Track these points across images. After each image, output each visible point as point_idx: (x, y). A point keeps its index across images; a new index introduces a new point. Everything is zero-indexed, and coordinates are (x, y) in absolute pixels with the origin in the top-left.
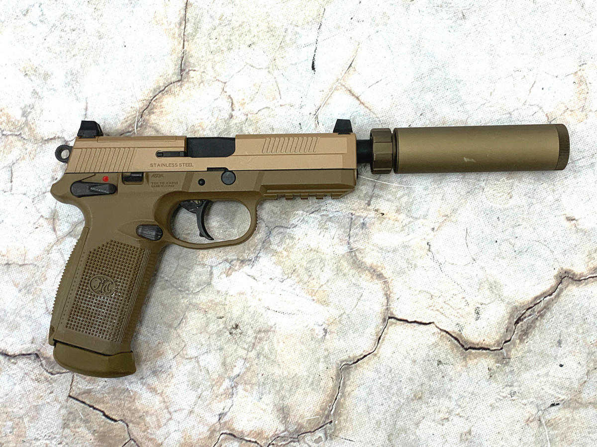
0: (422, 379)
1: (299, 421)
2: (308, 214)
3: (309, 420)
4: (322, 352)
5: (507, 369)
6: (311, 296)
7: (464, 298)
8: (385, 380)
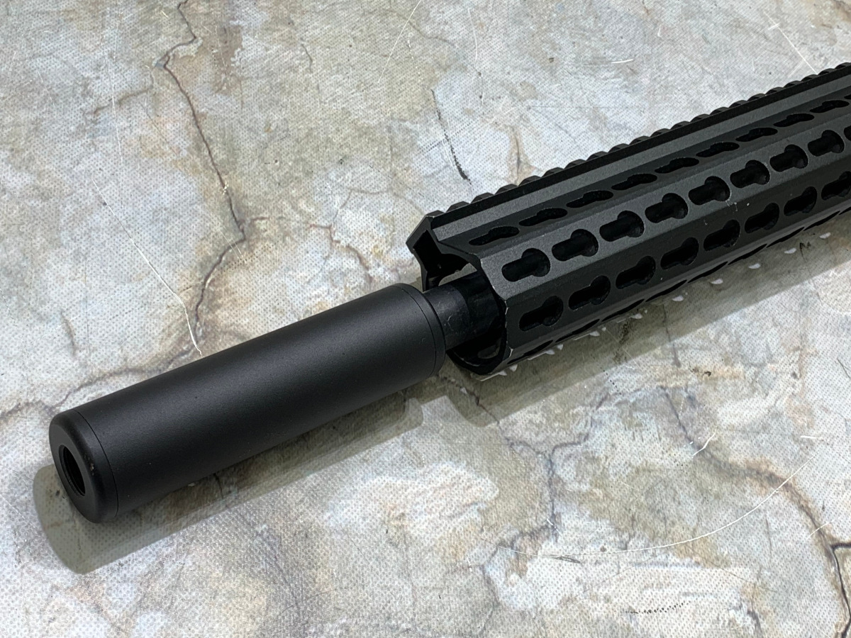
2: (595, 408)
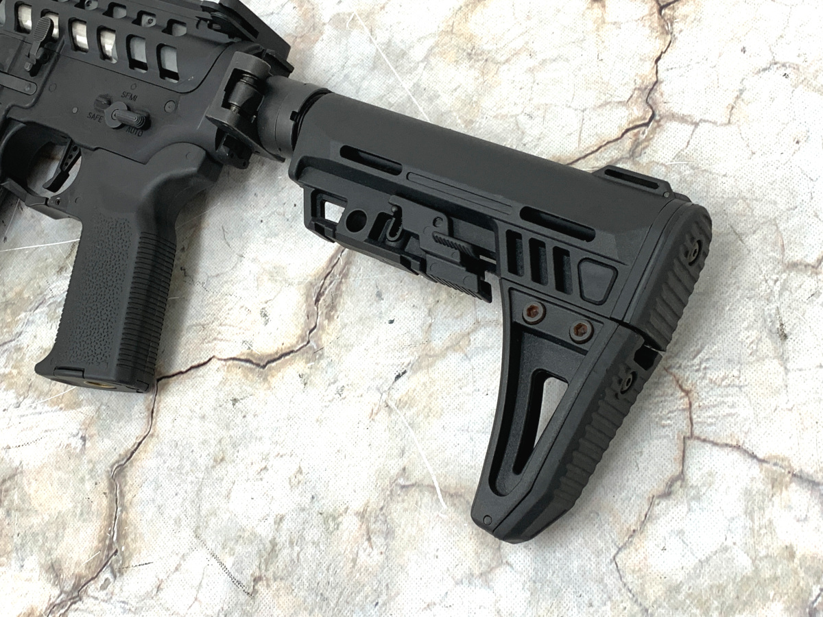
0: (219, 433)
1: (76, 572)
3: (87, 563)
4: (85, 466)
5: (324, 363)
6: (56, 407)
7: (242, 307)
8: (173, 460)
